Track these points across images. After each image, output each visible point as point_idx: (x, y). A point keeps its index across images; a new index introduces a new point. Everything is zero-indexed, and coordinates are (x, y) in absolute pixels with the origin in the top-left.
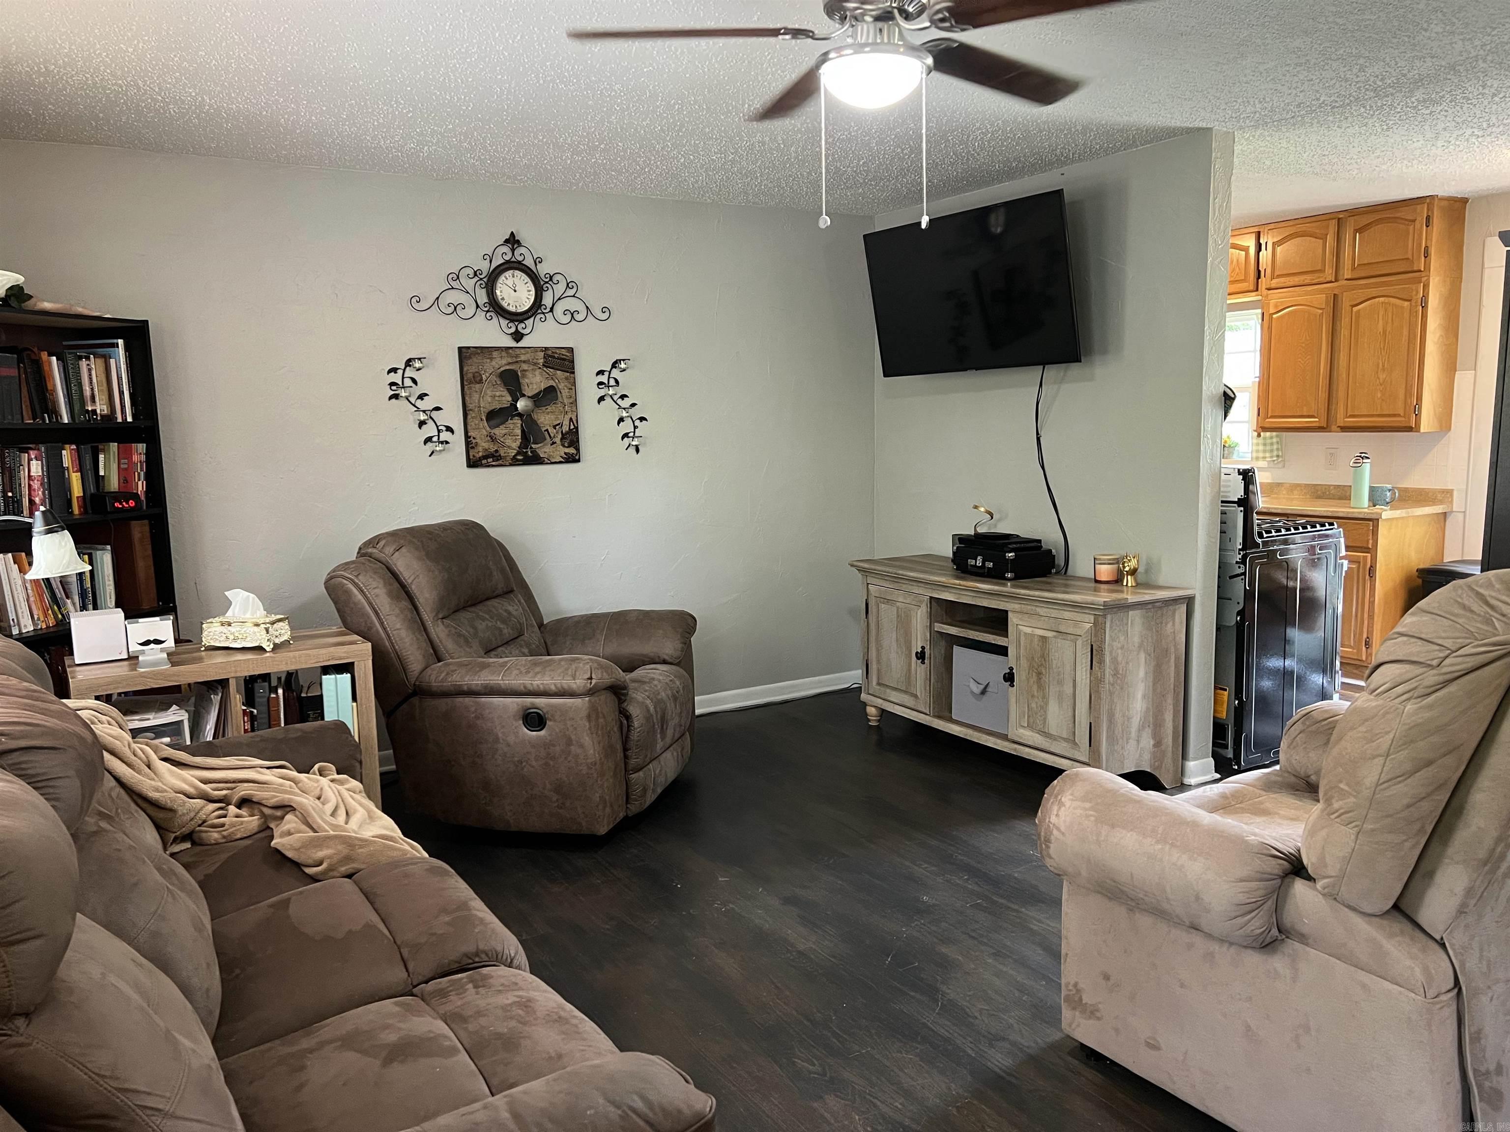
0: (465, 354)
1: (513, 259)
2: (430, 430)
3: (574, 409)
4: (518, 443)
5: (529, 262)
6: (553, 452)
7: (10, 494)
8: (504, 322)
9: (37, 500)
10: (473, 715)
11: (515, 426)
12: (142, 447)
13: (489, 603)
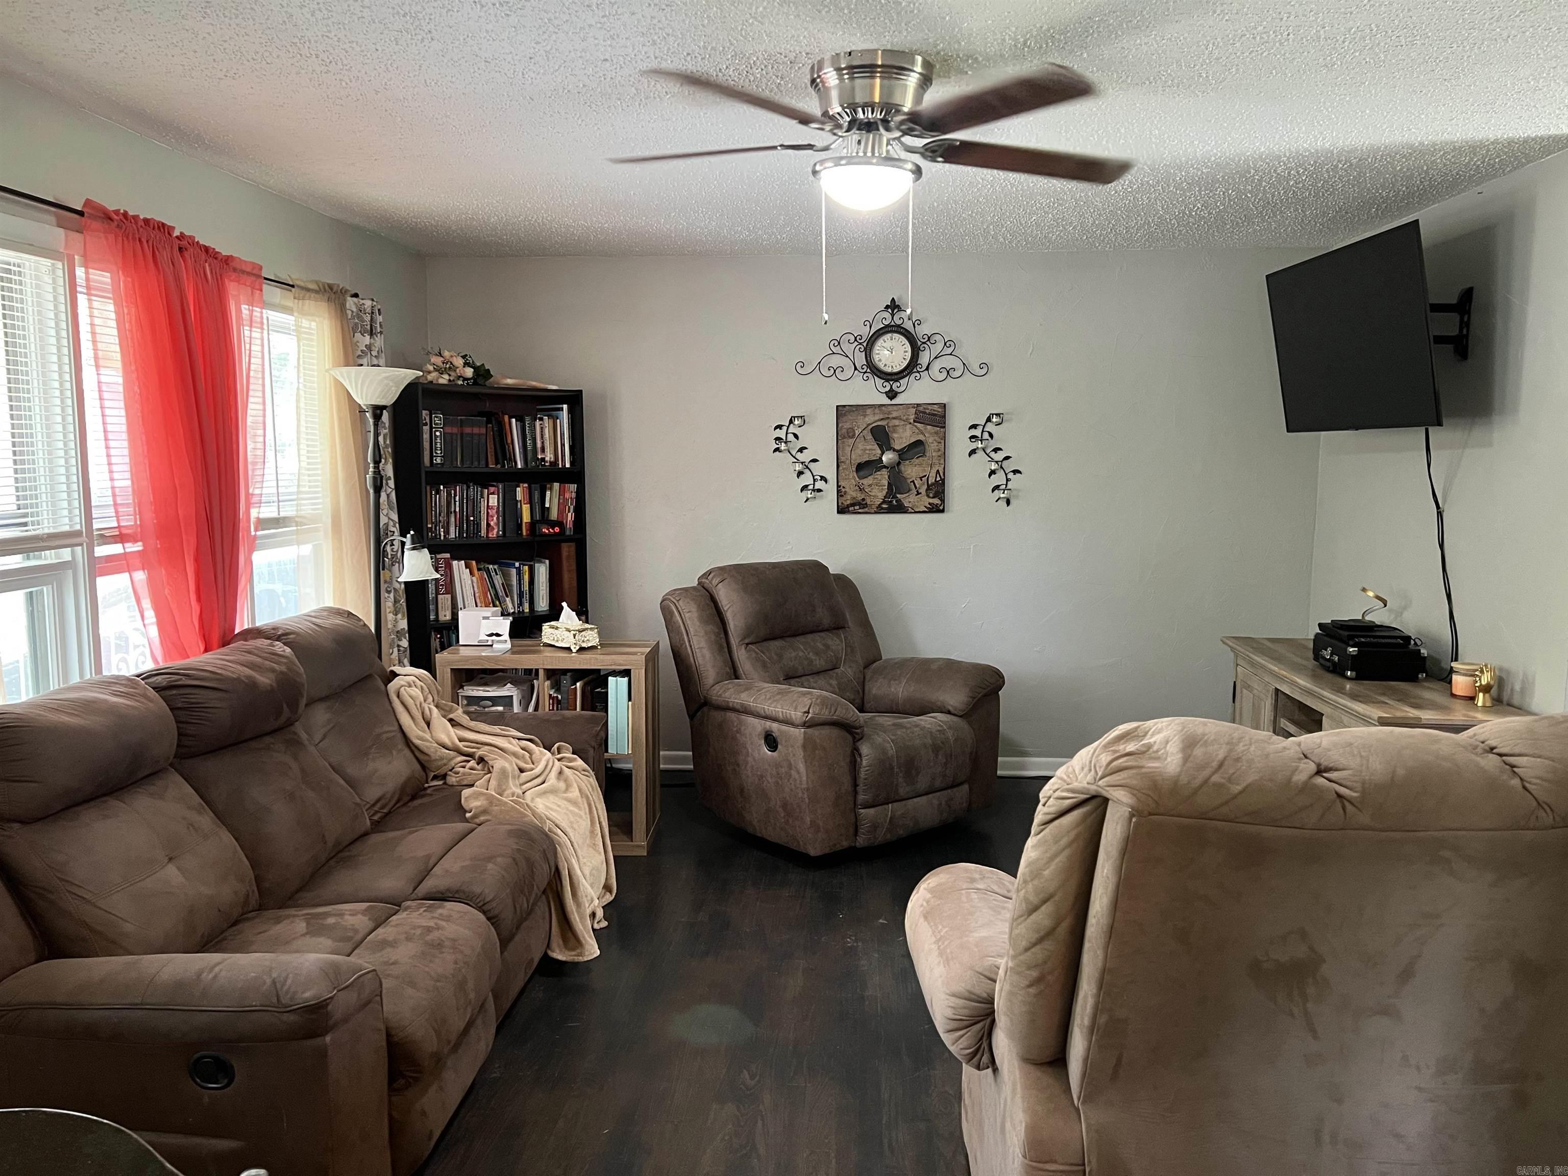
0: (842, 411)
1: (893, 323)
2: (807, 479)
3: (942, 461)
4: (884, 493)
5: (908, 325)
6: (918, 502)
7: (472, 518)
8: (879, 381)
9: (492, 523)
10: (735, 729)
11: (883, 477)
12: (573, 487)
13: (810, 636)
